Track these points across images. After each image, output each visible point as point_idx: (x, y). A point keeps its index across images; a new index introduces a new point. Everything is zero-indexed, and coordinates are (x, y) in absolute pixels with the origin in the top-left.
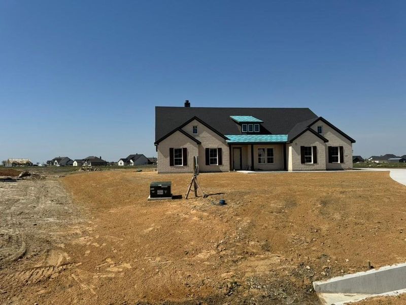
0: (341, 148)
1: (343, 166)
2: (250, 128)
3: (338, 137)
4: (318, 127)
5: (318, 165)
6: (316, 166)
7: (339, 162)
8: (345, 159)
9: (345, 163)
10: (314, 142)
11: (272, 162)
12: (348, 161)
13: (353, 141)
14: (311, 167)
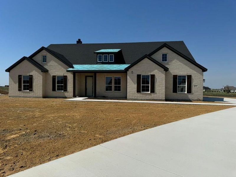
0: (189, 77)
1: (190, 96)
2: (105, 58)
3: (186, 65)
4: (163, 55)
5: (155, 95)
6: (153, 96)
7: (186, 92)
8: (193, 89)
9: (193, 94)
10: (153, 71)
11: (120, 90)
12: (197, 91)
13: (204, 70)
14: (148, 96)
